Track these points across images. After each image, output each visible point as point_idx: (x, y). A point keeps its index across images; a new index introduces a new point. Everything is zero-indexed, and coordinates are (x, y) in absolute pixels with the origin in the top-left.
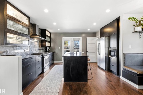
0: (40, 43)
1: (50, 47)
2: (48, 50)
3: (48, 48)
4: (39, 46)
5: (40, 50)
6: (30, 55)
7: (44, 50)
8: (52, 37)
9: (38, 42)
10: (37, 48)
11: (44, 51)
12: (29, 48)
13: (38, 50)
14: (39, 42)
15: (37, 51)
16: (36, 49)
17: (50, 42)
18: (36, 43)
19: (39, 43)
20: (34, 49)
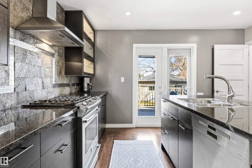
0: (63, 61)
1: (92, 76)
2: (86, 85)
3: (87, 81)
4: (59, 73)
5: (61, 85)
6: (20, 110)
7: (73, 85)
8: (99, 42)
9: (53, 55)
10: (51, 77)
11: (74, 91)
12: (12, 78)
13: (54, 86)
14: (59, 55)
15: (51, 90)
16: (47, 81)
17: (92, 60)
18: (48, 59)
19: (58, 62)
20: (40, 81)
